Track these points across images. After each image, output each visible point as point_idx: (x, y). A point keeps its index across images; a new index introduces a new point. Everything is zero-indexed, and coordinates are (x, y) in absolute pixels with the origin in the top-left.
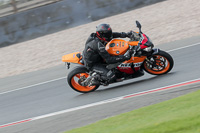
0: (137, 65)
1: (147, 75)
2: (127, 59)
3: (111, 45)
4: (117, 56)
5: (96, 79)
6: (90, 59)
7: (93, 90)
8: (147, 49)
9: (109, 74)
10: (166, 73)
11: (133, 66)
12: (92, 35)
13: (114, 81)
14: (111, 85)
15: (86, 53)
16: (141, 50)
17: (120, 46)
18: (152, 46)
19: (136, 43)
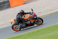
0: (32, 22)
1: (35, 25)
2: (29, 21)
3: (24, 17)
4: (26, 20)
5: (20, 27)
6: (18, 21)
7: (20, 30)
8: (35, 17)
9: (24, 25)
10: (41, 24)
11: (31, 22)
12: (18, 13)
13: (26, 27)
14: (25, 29)
15: (17, 19)
16: (33, 18)
17: (27, 17)
18: (37, 16)
19: (31, 16)
